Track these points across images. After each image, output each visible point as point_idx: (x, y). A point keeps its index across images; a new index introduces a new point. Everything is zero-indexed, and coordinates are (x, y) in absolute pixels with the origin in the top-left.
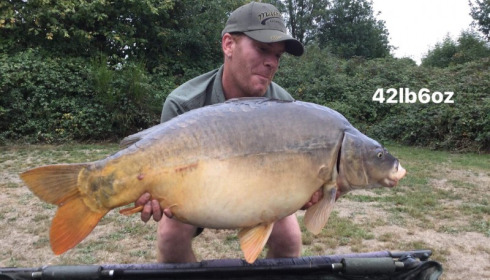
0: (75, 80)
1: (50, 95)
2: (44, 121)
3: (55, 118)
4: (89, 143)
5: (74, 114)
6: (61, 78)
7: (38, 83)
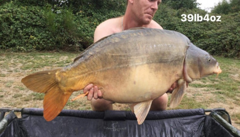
0: (36, 18)
1: (23, 26)
2: (20, 40)
3: (26, 38)
4: (44, 52)
5: (36, 36)
6: (28, 17)
7: (16, 20)
